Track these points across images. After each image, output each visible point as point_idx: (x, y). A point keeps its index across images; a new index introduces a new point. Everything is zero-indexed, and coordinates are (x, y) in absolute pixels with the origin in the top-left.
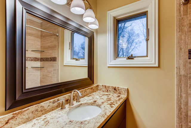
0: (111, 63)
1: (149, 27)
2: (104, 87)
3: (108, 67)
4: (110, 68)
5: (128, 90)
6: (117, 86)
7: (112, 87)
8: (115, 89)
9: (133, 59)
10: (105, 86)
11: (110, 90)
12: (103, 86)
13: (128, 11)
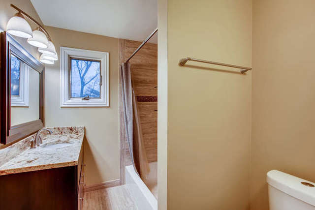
0: (66, 103)
1: (102, 74)
2: (57, 129)
3: (62, 107)
4: (63, 108)
5: (85, 128)
6: (73, 126)
7: (67, 128)
8: (71, 129)
9: (88, 100)
10: (59, 128)
11: (65, 131)
12: (55, 128)
13: (83, 55)
